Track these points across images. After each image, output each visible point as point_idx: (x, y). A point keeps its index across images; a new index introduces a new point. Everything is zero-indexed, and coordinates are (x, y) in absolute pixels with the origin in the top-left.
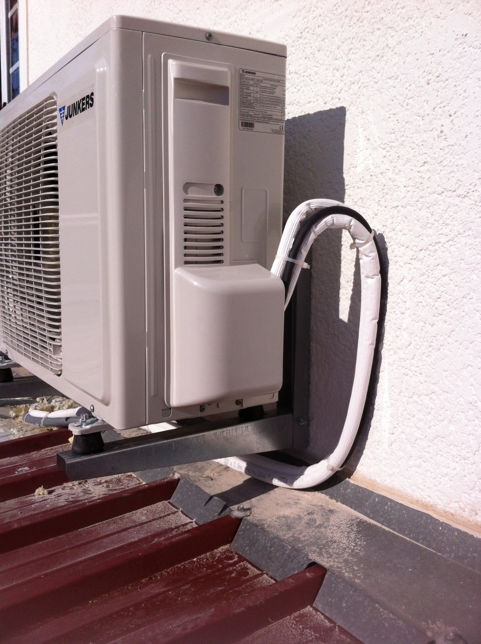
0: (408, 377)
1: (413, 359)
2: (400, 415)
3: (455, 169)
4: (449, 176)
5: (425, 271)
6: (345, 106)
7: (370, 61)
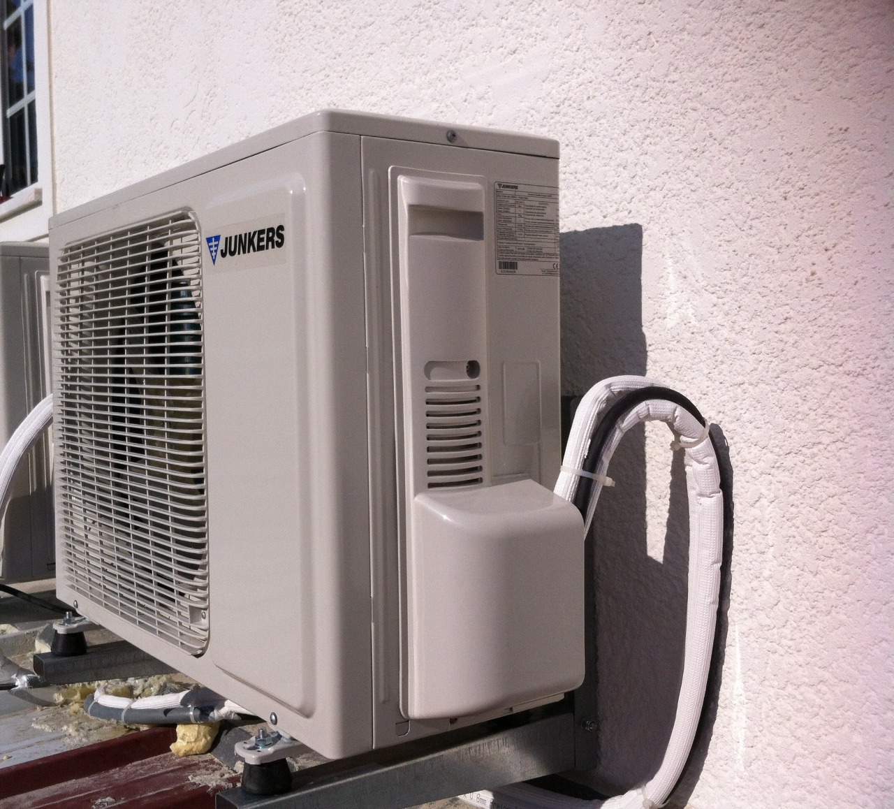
0: (776, 656)
1: (784, 626)
2: (763, 717)
3: (840, 331)
4: (829, 342)
5: (797, 488)
6: (640, 223)
7: (681, 157)
